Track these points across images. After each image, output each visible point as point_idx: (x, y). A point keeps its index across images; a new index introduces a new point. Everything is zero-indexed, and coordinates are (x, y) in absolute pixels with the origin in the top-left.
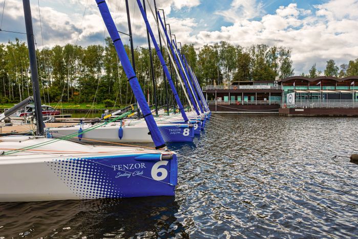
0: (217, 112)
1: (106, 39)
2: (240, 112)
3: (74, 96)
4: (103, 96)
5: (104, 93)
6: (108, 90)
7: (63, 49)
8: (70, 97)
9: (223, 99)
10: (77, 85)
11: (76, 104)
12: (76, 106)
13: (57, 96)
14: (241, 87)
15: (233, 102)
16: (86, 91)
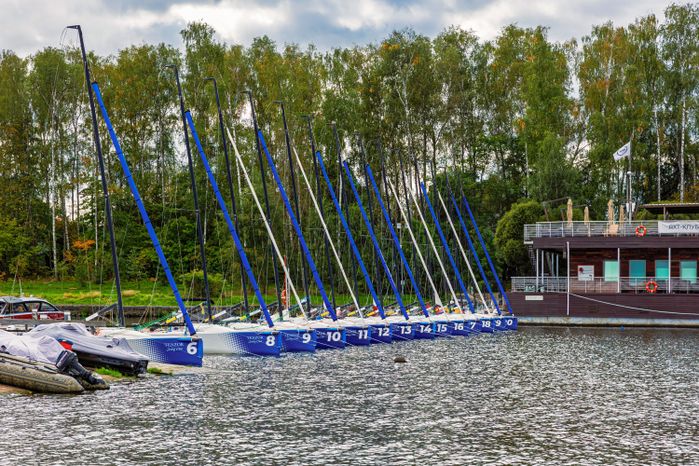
0: (573, 320)
1: (184, 33)
2: (657, 322)
3: (75, 253)
4: (184, 254)
5: (184, 242)
6: (199, 232)
7: (30, 67)
8: (61, 258)
9: (599, 272)
10: (82, 213)
11: (84, 287)
12: (88, 295)
13: (16, 254)
14: (664, 227)
15: (637, 281)
16: (119, 235)
